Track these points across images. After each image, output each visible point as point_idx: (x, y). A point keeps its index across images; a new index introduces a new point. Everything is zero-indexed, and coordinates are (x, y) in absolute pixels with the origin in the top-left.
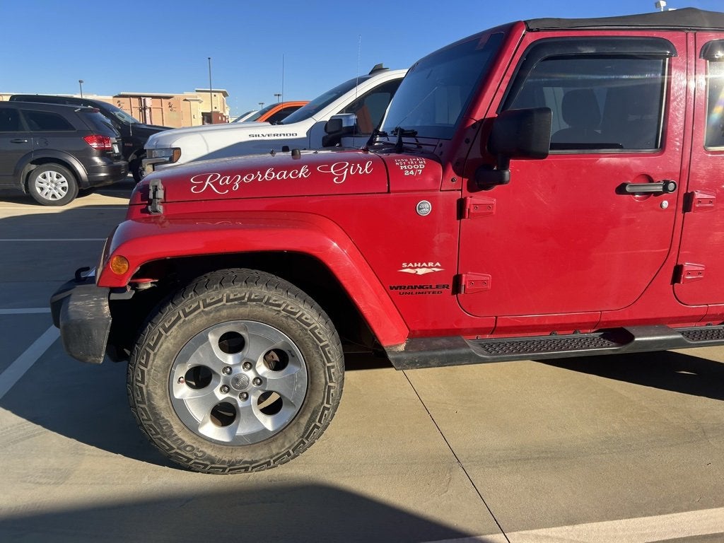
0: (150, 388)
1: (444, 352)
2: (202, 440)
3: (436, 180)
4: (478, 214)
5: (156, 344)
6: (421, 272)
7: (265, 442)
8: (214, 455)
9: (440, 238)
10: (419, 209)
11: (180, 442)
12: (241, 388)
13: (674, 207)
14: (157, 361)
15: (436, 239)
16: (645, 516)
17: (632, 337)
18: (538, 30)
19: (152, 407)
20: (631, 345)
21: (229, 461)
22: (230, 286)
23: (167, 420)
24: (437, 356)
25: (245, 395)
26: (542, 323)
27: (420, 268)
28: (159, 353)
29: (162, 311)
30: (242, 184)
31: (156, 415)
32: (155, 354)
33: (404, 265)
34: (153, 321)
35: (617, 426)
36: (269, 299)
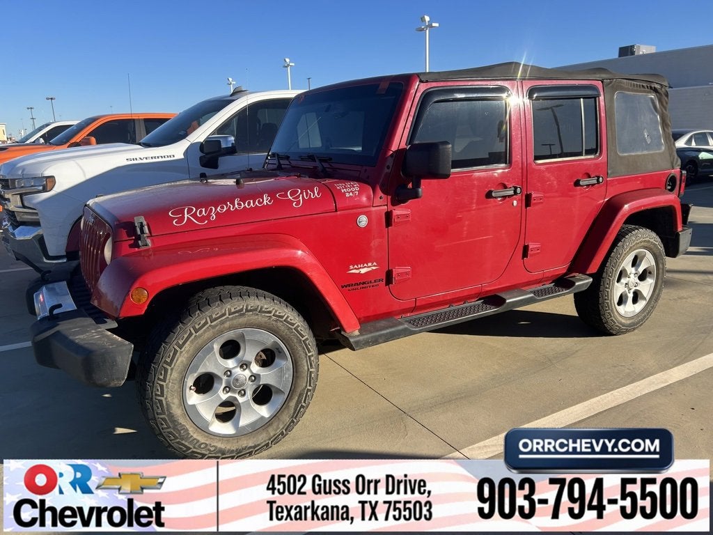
0: (169, 399)
1: (388, 331)
2: (213, 437)
3: (369, 198)
4: (399, 223)
5: (172, 360)
6: (363, 271)
7: (263, 428)
8: (224, 447)
9: (375, 243)
10: (360, 222)
11: (196, 441)
12: (240, 386)
13: (520, 205)
14: (174, 375)
15: (372, 244)
16: (537, 420)
17: (504, 300)
18: (427, 82)
19: (171, 416)
20: (505, 305)
21: (237, 450)
22: (229, 302)
23: (183, 425)
24: (383, 335)
25: (243, 392)
26: (445, 298)
27: (363, 268)
28: (175, 367)
29: (174, 331)
30: (217, 214)
31: (174, 422)
32: (172, 369)
33: (351, 267)
34: (167, 340)
35: (496, 367)
36: (261, 308)
